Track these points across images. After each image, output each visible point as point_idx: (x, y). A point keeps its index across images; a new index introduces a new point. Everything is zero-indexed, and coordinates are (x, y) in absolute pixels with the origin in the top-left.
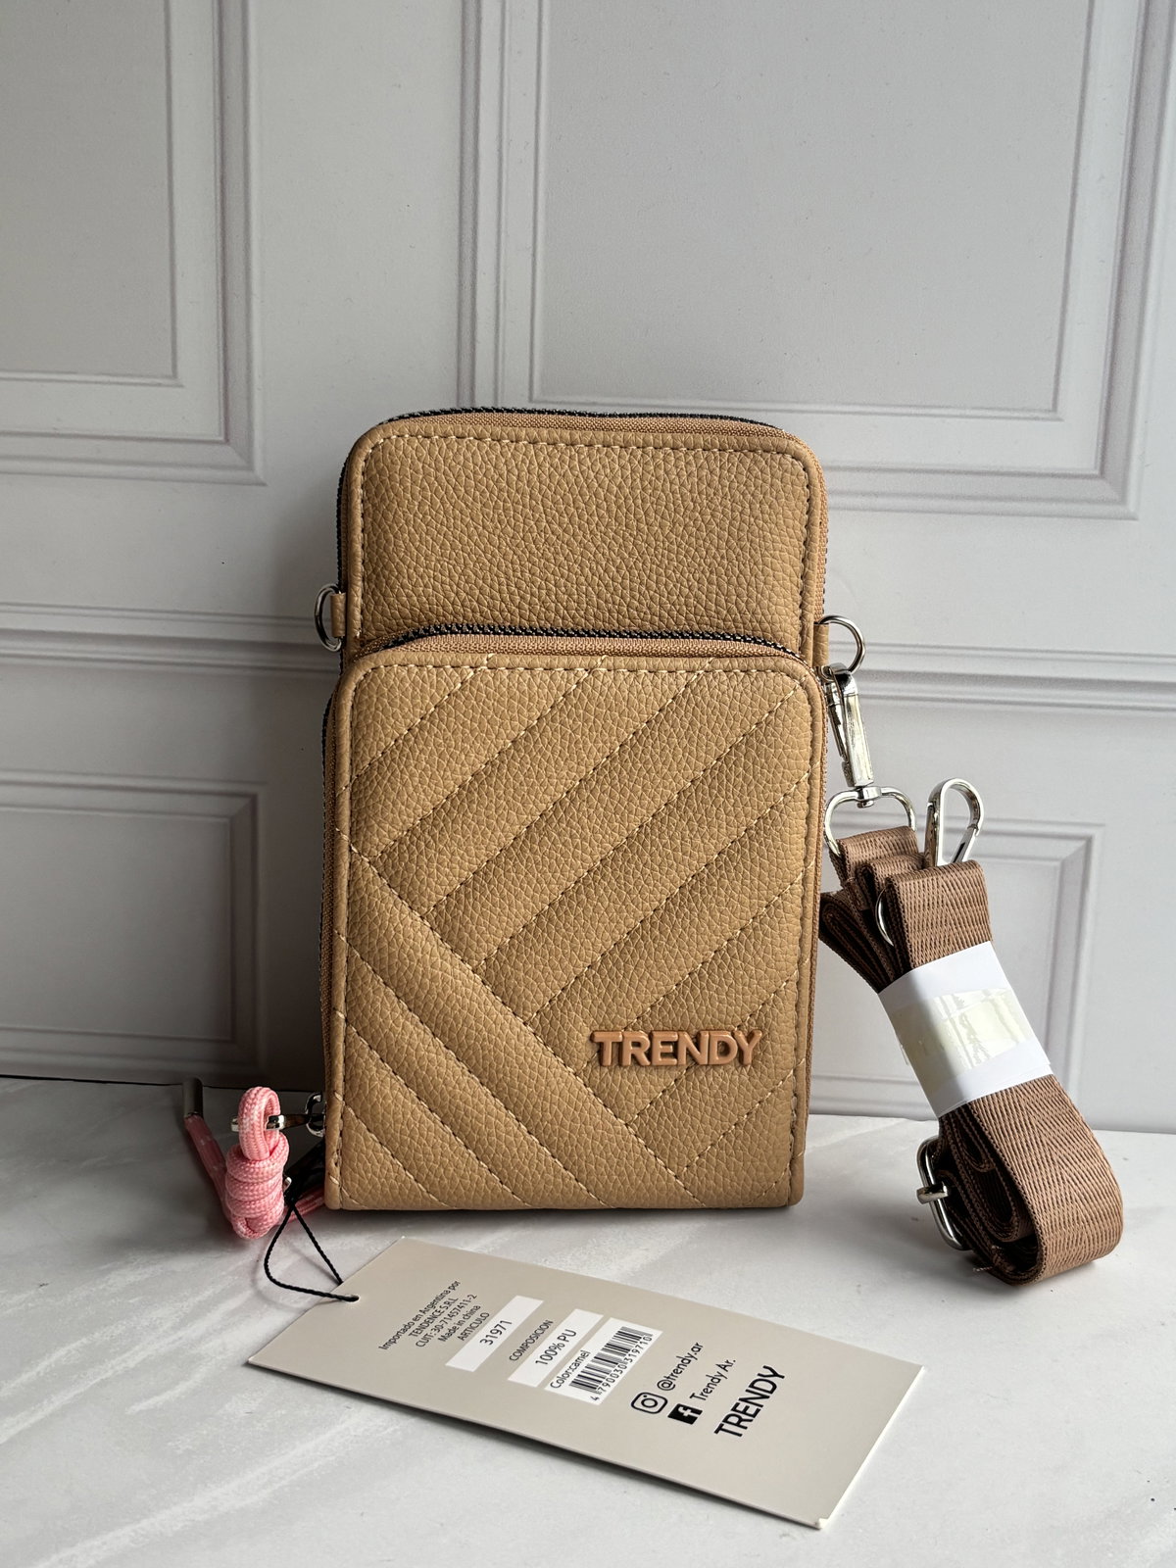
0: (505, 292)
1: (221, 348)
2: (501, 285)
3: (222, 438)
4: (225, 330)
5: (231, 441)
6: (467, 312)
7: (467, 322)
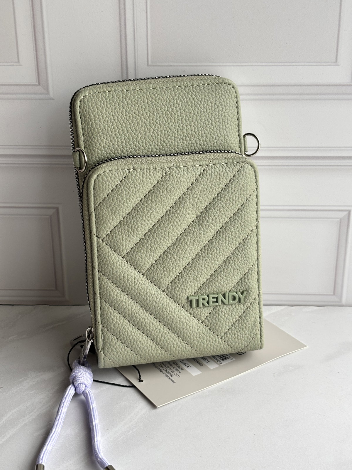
0: (137, 27)
1: (35, 51)
2: (135, 24)
3: (37, 83)
4: (36, 44)
5: (41, 84)
6: (123, 35)
7: (123, 38)
